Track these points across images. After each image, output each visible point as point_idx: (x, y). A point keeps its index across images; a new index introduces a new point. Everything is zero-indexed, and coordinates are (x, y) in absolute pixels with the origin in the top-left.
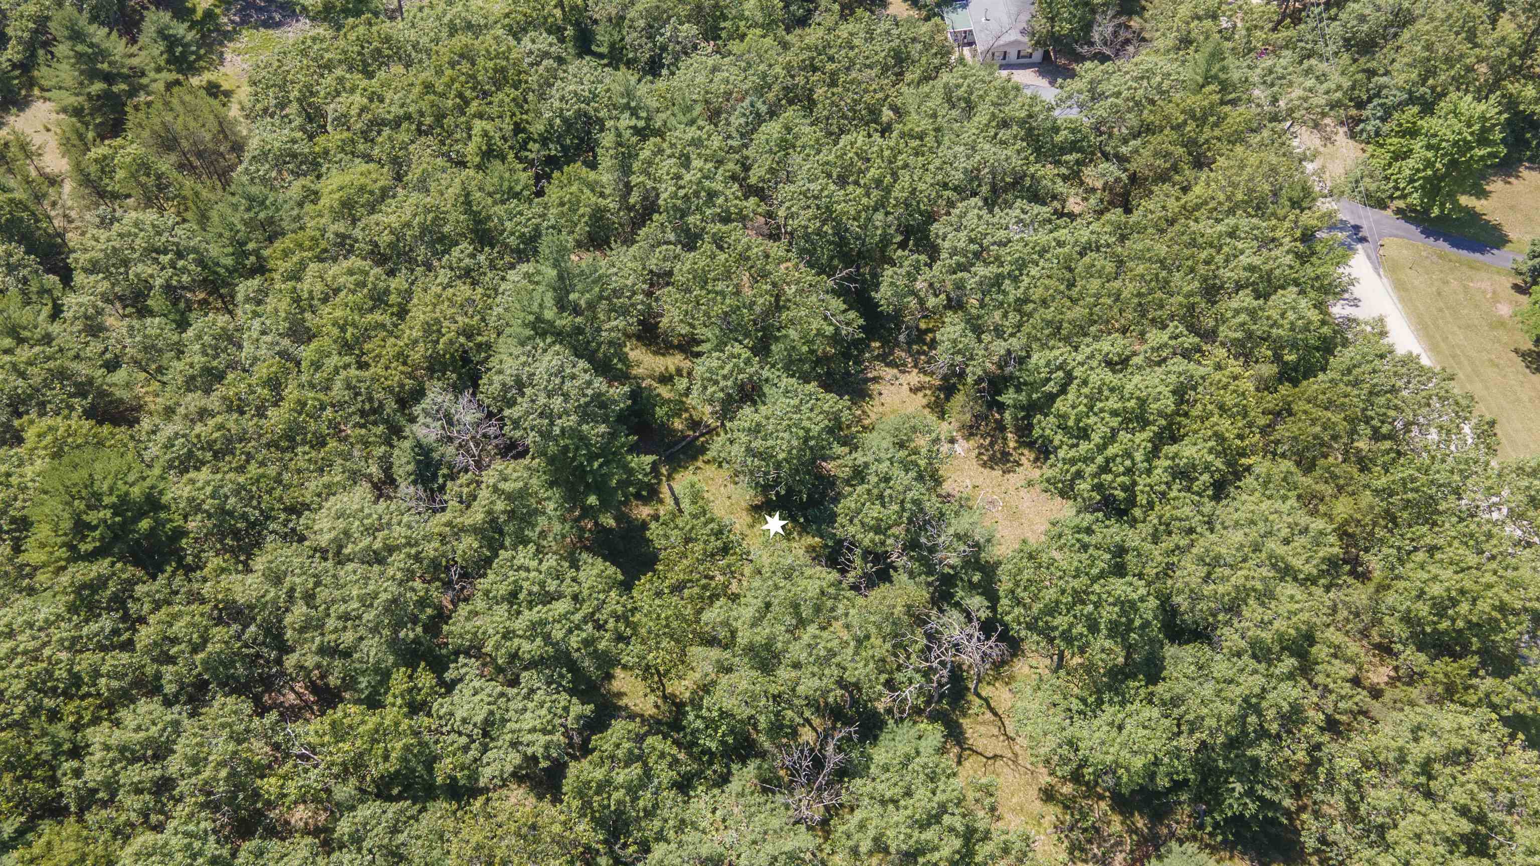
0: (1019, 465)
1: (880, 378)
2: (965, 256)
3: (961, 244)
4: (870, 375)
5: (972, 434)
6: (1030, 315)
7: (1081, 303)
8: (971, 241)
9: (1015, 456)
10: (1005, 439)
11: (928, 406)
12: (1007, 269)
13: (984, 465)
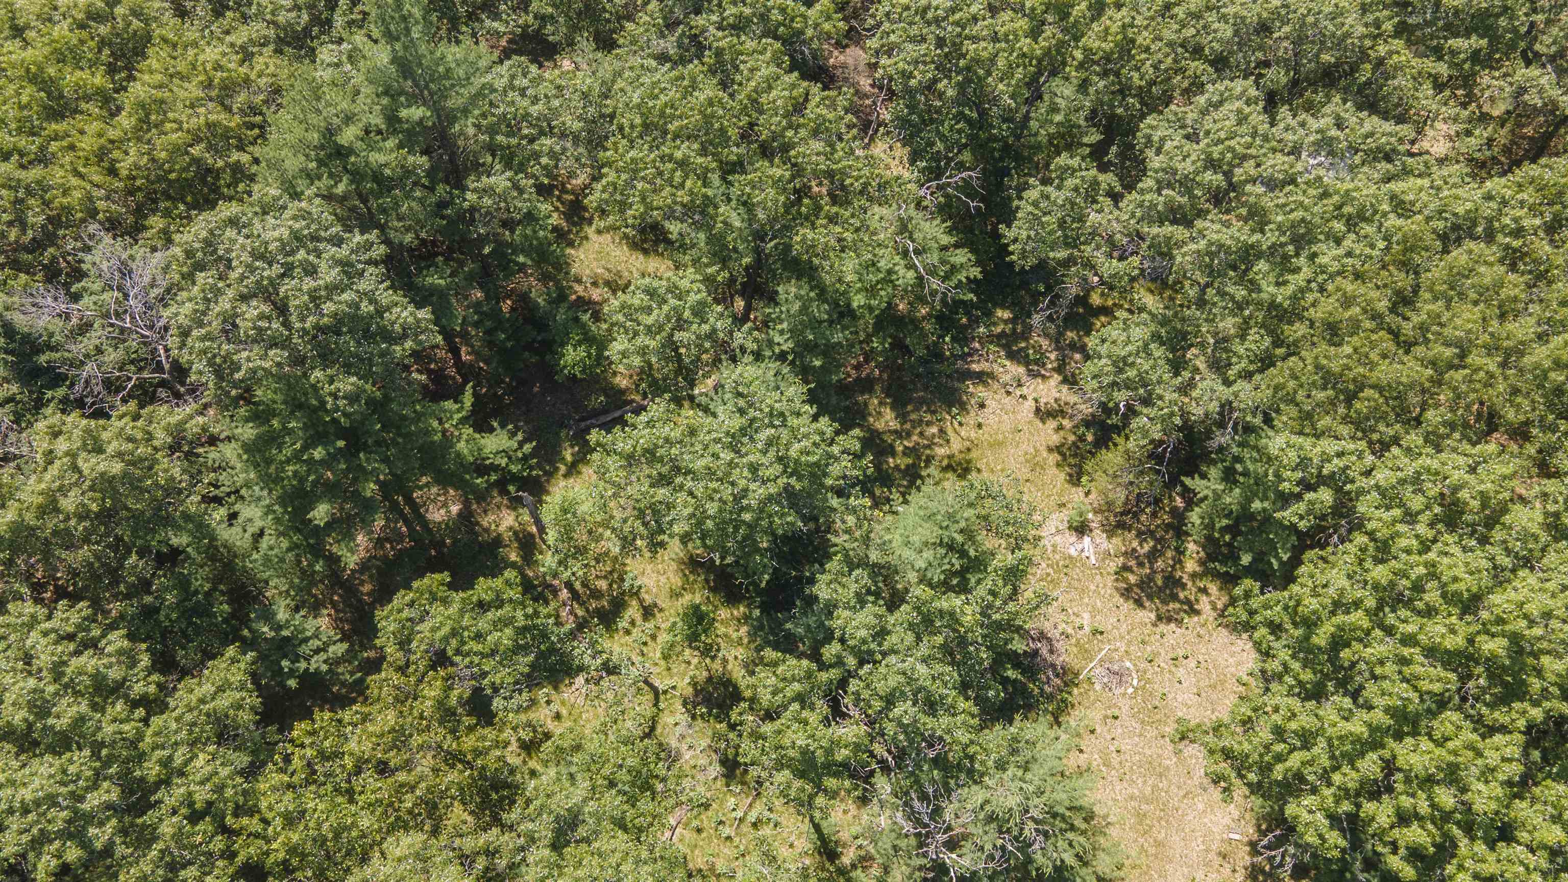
0: (1193, 611)
1: (992, 375)
2: (1189, 192)
3: (1186, 167)
4: (975, 367)
5: (1121, 525)
6: (1293, 350)
7: (1419, 351)
8: (1212, 164)
9: (1189, 592)
10: (1180, 551)
11: (1057, 449)
12: (1270, 237)
13: (1126, 593)
